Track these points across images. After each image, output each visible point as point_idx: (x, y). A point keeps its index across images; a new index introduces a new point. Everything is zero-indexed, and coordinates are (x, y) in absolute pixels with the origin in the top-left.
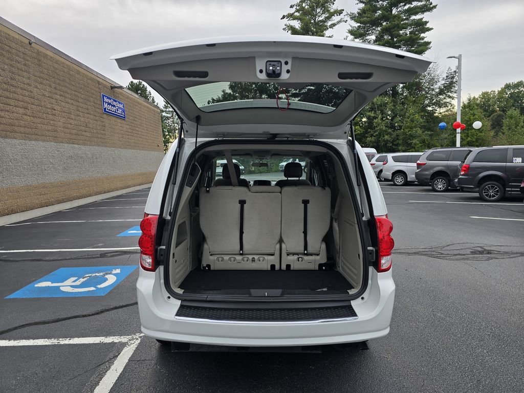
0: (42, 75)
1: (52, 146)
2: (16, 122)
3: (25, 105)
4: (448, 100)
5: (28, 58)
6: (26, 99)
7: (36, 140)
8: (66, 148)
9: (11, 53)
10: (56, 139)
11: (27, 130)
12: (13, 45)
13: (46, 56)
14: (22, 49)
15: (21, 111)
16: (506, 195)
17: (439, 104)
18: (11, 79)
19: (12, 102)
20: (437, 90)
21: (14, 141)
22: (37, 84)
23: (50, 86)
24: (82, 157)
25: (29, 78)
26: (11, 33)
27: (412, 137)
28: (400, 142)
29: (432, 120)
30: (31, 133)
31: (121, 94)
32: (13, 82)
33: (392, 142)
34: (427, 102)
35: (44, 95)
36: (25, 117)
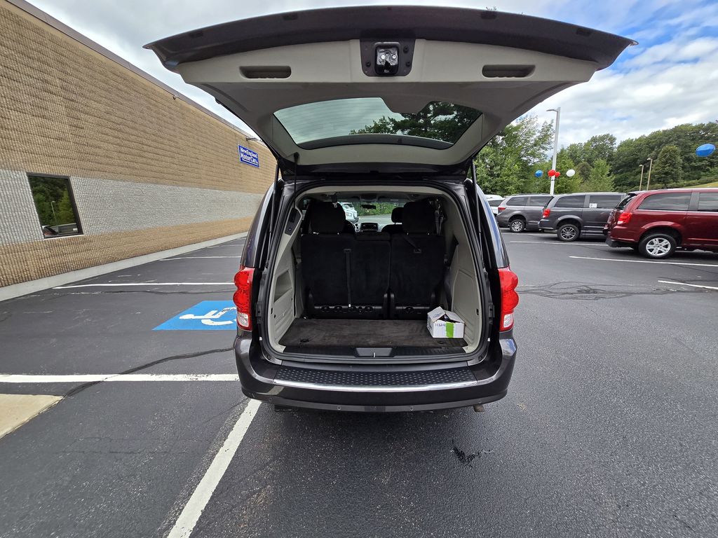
0: (185, 127)
1: (197, 191)
2: (165, 170)
3: (172, 154)
4: (542, 151)
5: (173, 112)
6: (173, 149)
7: (183, 186)
8: (210, 193)
9: (157, 106)
10: (200, 185)
11: (175, 177)
12: (159, 100)
13: (188, 110)
14: (167, 104)
15: (169, 159)
16: (581, 236)
17: (533, 155)
18: (159, 131)
19: (160, 152)
20: (533, 142)
21: (164, 187)
22: (182, 136)
23: (194, 138)
24: (223, 201)
25: (174, 130)
26: (157, 88)
27: (509, 184)
28: (498, 188)
29: (526, 169)
30: (178, 180)
31: (256, 146)
32: (161, 134)
33: (491, 189)
34: (523, 153)
35: (189, 146)
36: (172, 165)
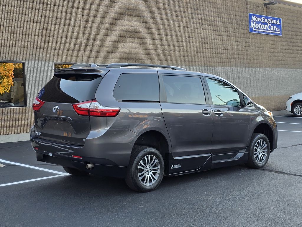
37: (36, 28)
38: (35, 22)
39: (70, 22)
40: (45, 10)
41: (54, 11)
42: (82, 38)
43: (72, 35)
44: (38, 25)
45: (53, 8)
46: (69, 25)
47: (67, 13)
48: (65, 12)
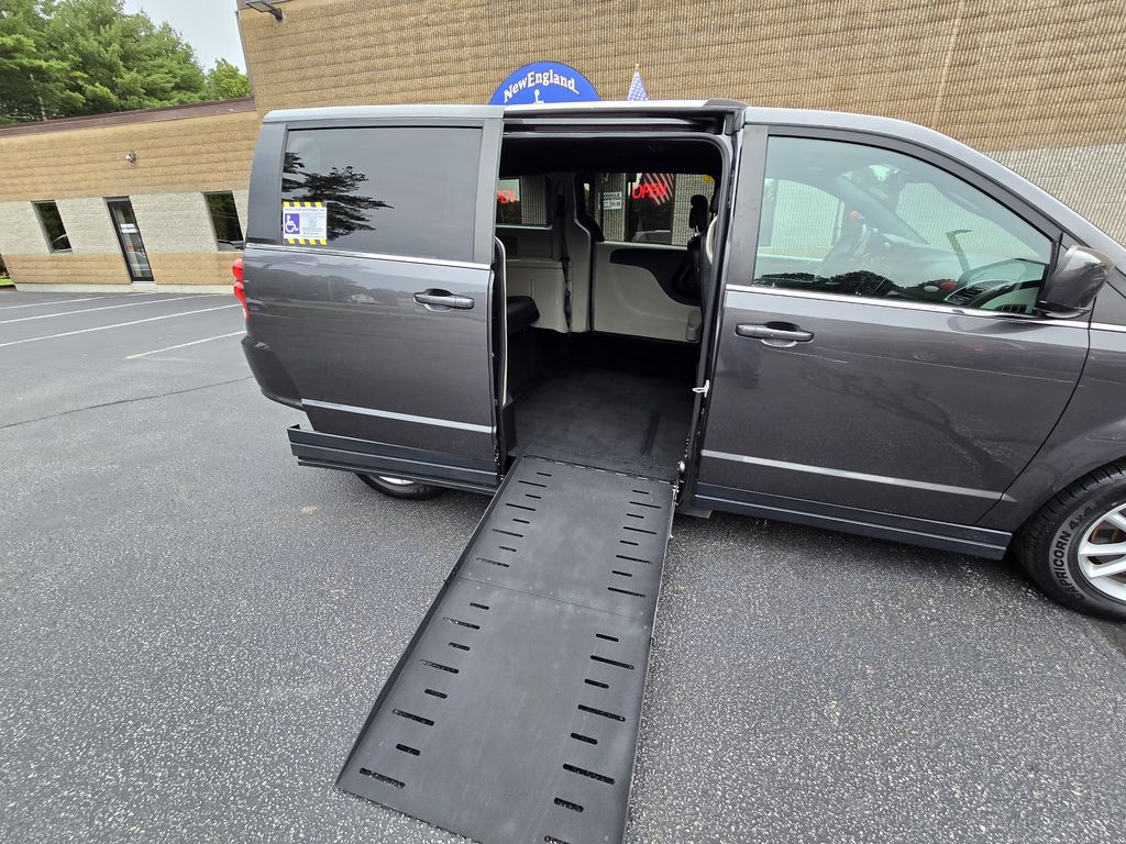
37: (820, 91)
38: (819, 76)
39: (914, 60)
40: (851, 42)
41: (876, 42)
42: (940, 94)
43: (914, 90)
44: (825, 83)
45: (873, 34)
46: (907, 68)
47: (912, 37)
48: (904, 38)
